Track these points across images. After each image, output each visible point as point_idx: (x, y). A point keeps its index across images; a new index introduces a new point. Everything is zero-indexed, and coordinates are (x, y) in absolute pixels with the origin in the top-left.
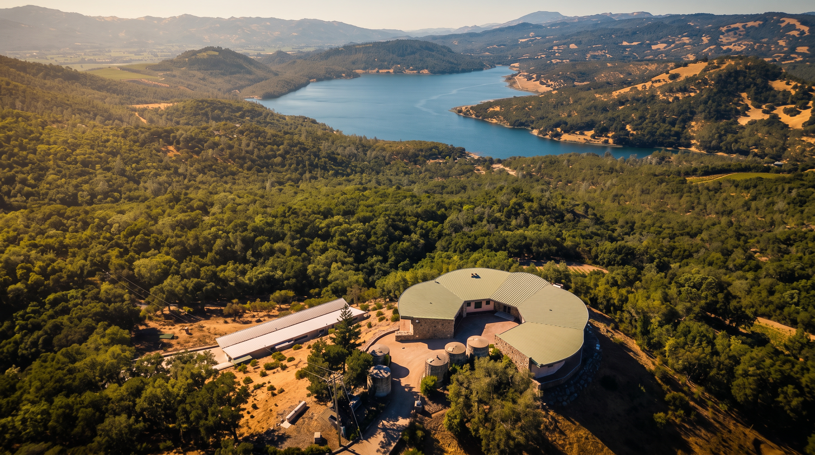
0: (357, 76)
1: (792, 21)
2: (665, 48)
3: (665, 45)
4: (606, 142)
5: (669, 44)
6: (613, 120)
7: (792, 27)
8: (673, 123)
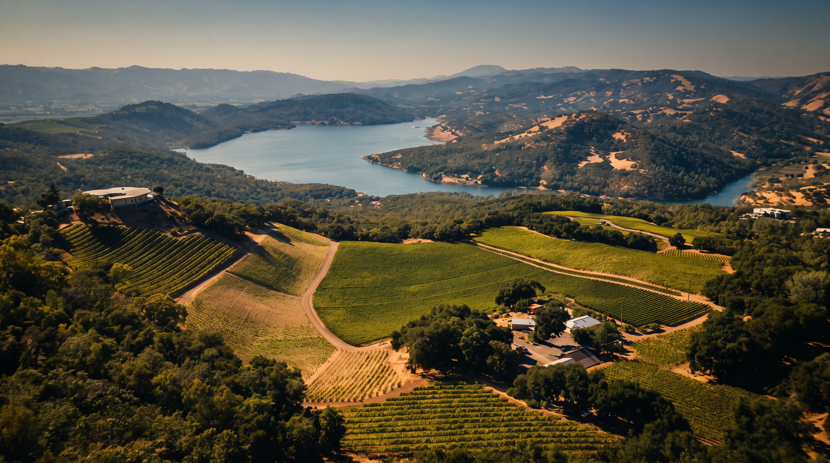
0: (294, 126)
1: (680, 78)
2: (574, 101)
3: (575, 98)
4: (476, 182)
5: (578, 97)
6: (485, 165)
7: (679, 83)
8: (529, 167)
